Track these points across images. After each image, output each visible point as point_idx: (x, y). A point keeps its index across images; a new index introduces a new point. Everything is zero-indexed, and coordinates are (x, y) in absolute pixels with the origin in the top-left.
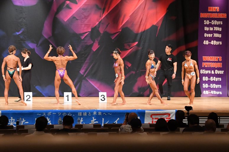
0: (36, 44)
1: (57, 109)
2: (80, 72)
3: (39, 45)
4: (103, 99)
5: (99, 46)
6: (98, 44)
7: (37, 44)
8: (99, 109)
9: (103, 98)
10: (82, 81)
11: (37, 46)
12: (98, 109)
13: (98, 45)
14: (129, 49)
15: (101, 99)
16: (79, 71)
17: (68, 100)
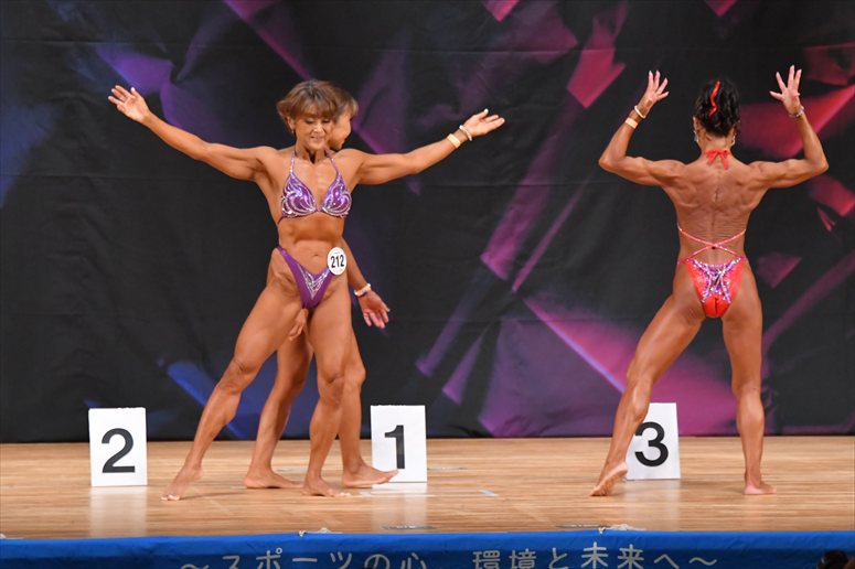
0: (169, 63)
1: (324, 531)
2: (485, 258)
3: (187, 68)
4: (653, 454)
5: (621, 67)
6: (610, 57)
7: (179, 65)
8: (623, 527)
9: (652, 443)
10: (498, 324)
11: (173, 79)
12: (614, 527)
13: (617, 60)
14: (841, 87)
15: (640, 456)
16: (481, 253)
17: (401, 464)
